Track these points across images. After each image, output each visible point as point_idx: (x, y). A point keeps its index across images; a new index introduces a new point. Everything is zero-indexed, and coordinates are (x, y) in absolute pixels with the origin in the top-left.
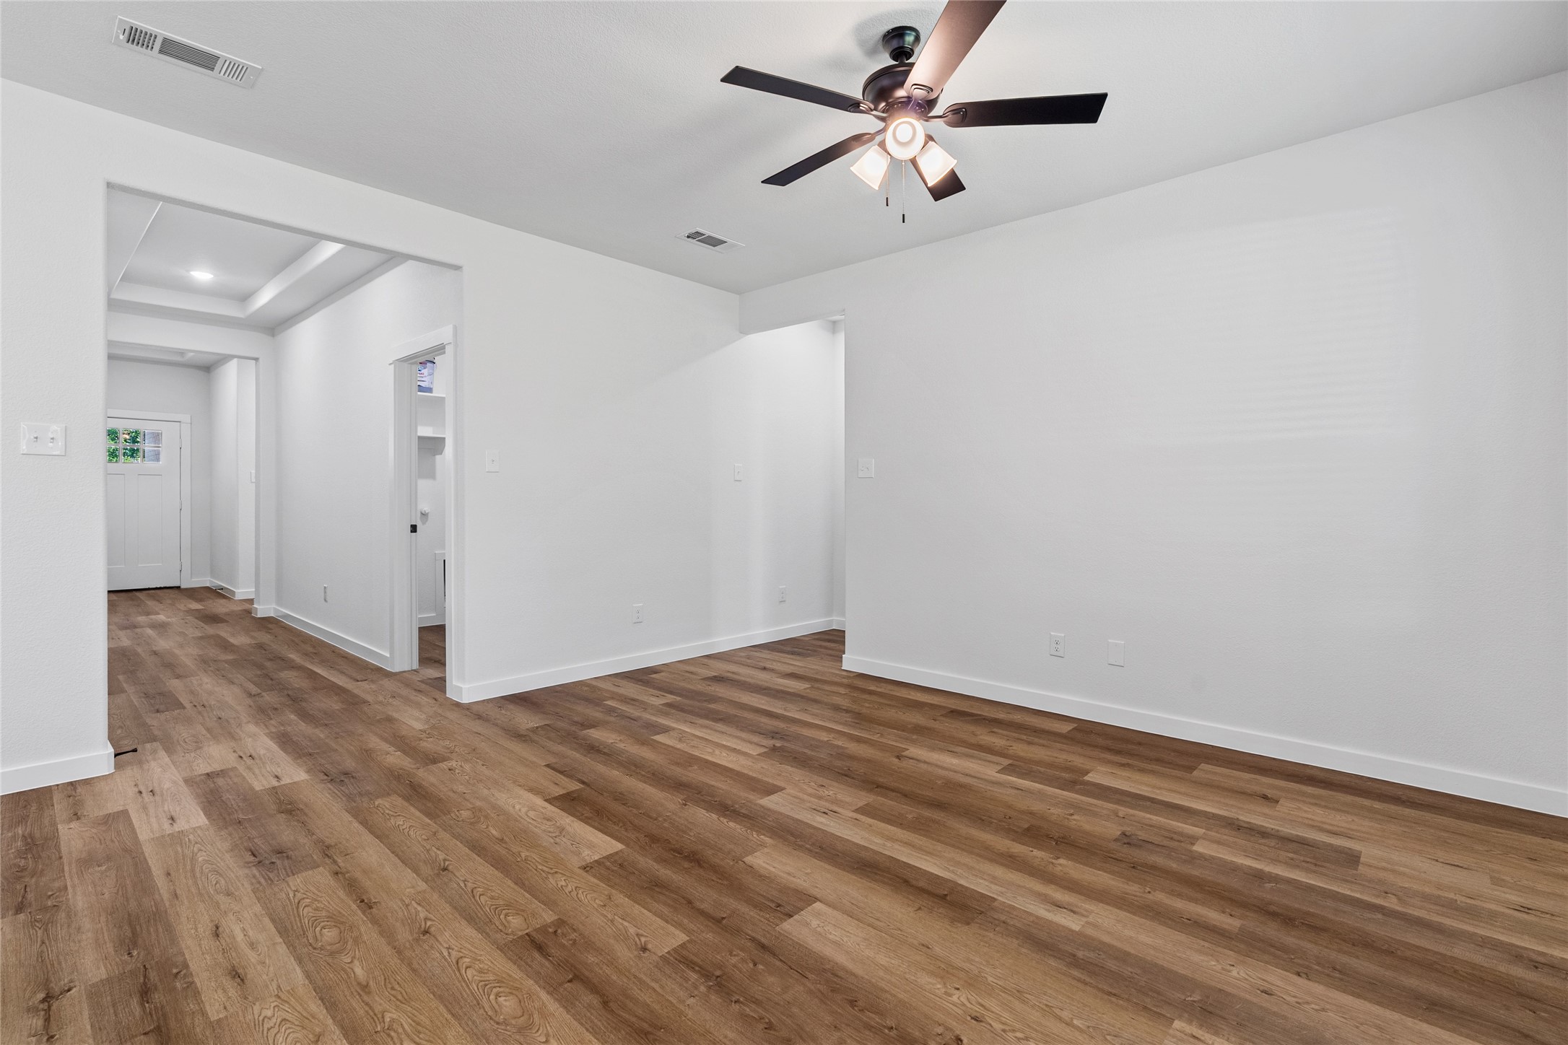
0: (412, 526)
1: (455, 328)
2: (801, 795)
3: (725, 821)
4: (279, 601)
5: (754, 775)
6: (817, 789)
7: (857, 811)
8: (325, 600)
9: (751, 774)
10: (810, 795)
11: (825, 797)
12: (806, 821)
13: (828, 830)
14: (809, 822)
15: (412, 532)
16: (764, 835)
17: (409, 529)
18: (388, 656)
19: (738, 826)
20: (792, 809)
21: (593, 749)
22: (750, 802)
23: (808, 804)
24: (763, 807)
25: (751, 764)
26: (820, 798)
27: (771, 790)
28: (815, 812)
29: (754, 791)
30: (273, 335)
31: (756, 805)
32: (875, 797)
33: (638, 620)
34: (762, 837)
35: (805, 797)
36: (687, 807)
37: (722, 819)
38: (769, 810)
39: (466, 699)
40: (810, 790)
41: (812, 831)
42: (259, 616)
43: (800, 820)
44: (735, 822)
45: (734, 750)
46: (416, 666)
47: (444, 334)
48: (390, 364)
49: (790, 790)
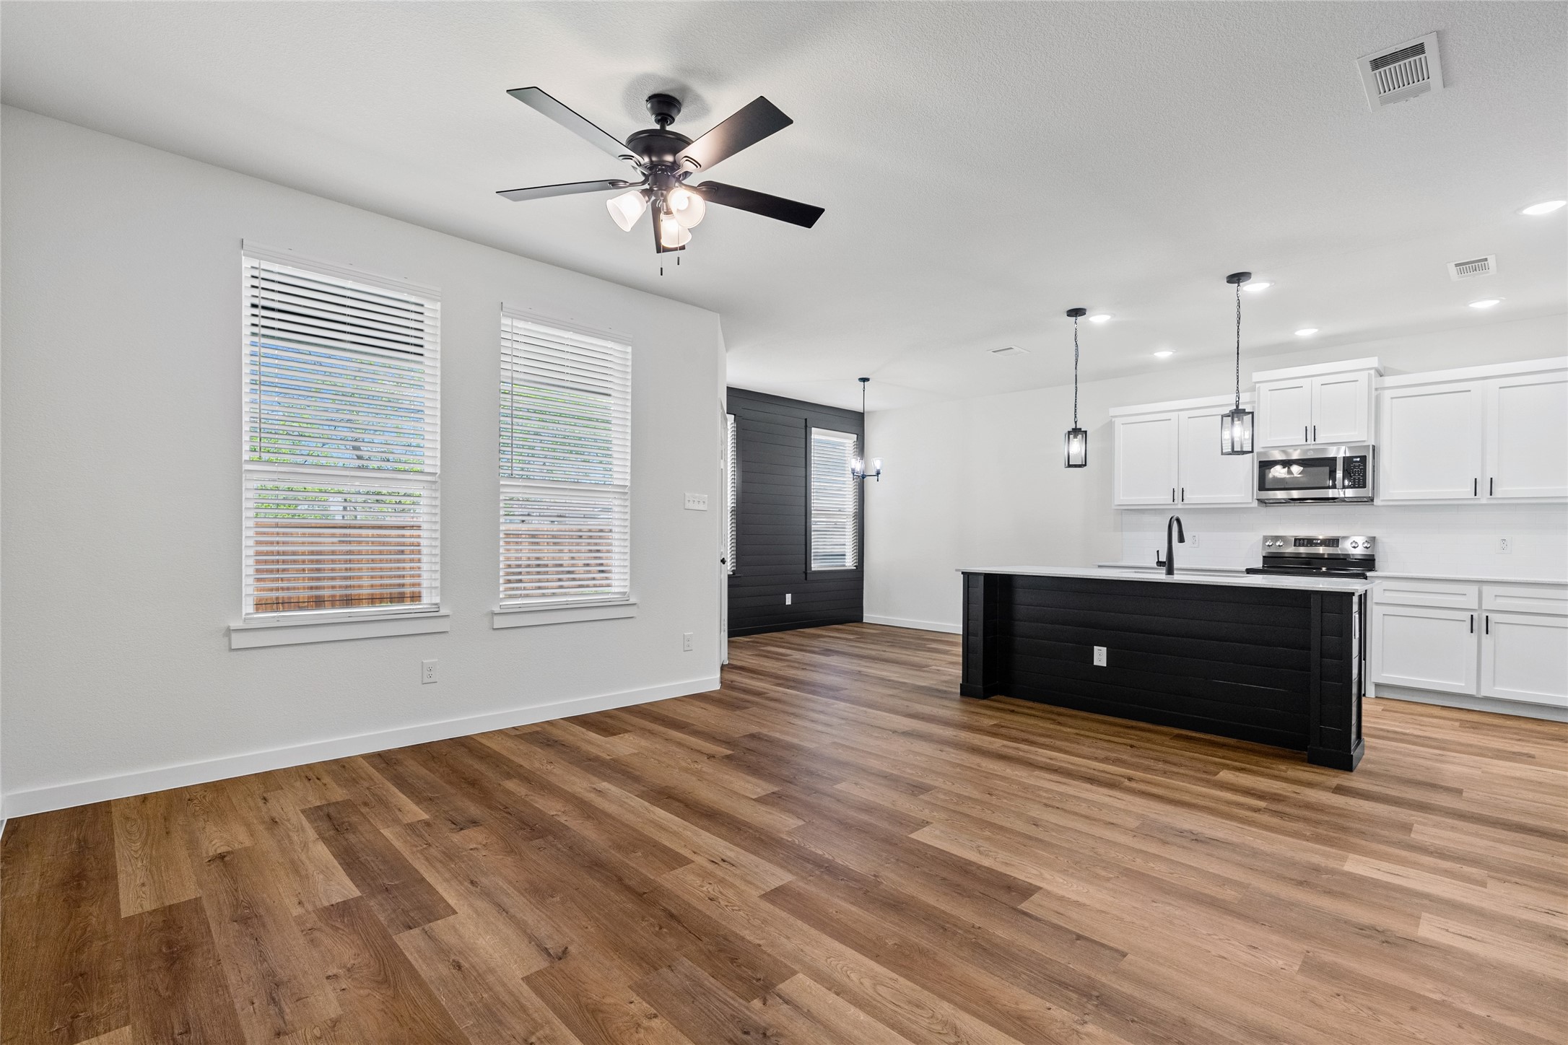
2: (743, 887)
3: (827, 856)
5: (799, 923)
6: (720, 896)
7: (689, 861)
9: (806, 927)
10: (732, 886)
11: (715, 883)
12: (746, 853)
13: (728, 843)
14: (743, 852)
16: (788, 841)
19: (813, 850)
20: (757, 866)
22: (803, 878)
23: (738, 872)
24: (789, 871)
25: (807, 949)
26: (722, 881)
27: (777, 895)
28: (733, 862)
29: (799, 894)
31: (796, 874)
32: (658, 879)
34: (790, 840)
35: (738, 883)
36: (872, 873)
37: (830, 858)
38: (782, 867)
40: (730, 893)
41: (743, 843)
43: (752, 853)
44: (816, 854)
45: (840, 990)
49: (754, 894)
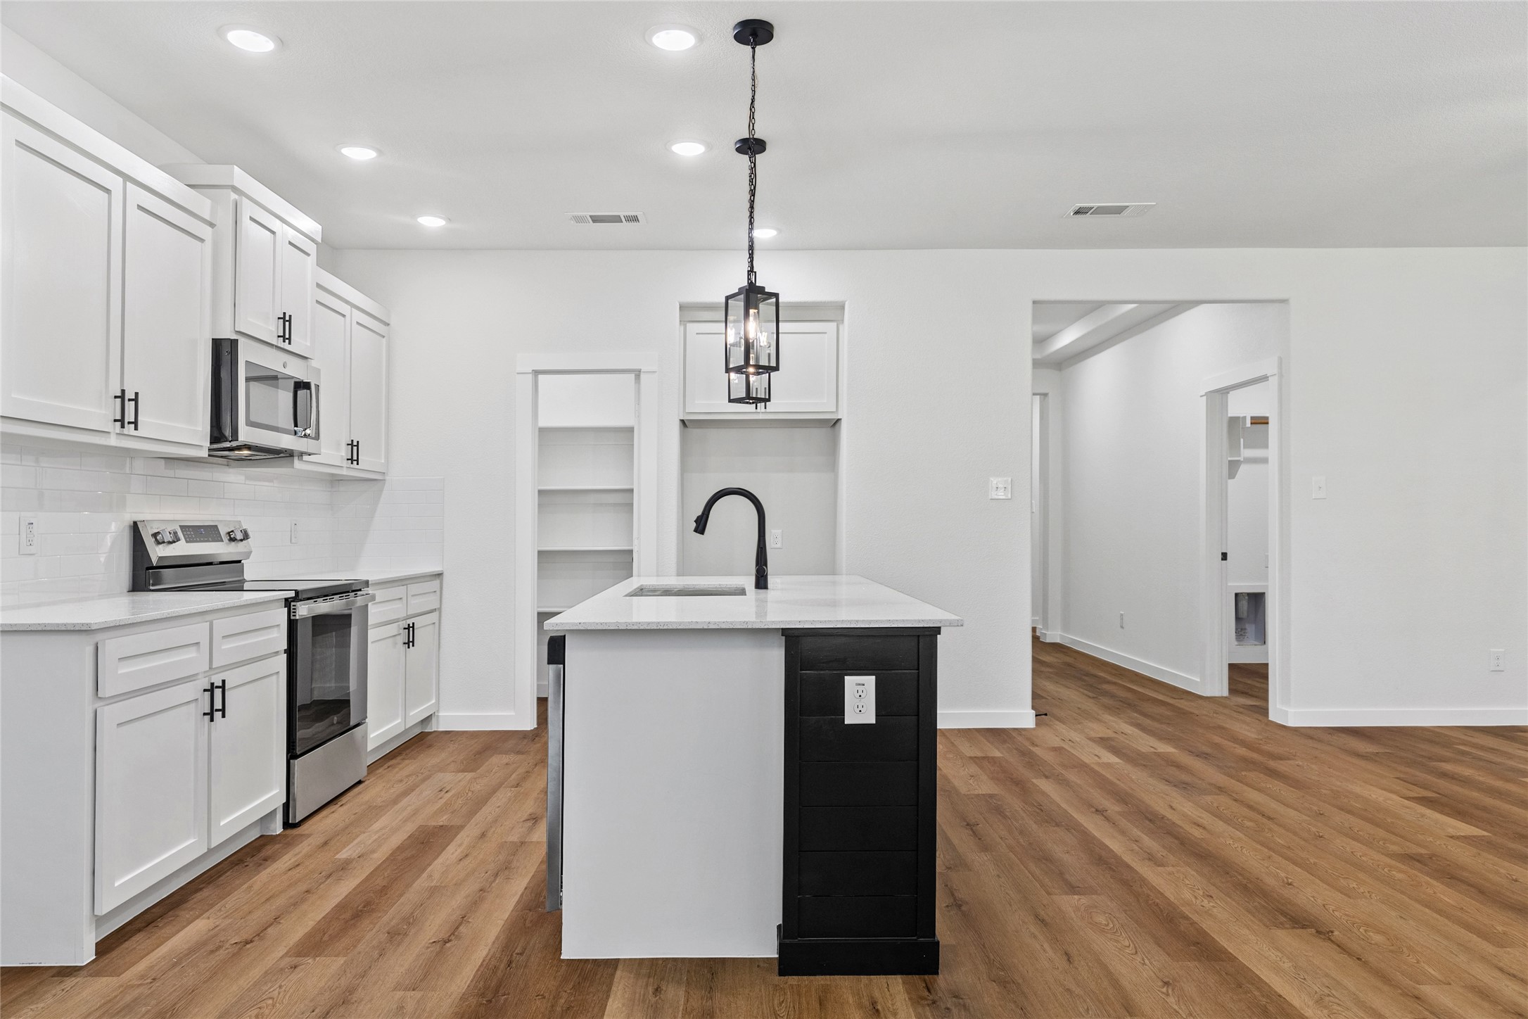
0: (1222, 554)
1: (1280, 360)
4: (1066, 627)
8: (1122, 627)
15: (1222, 559)
17: (1220, 556)
18: (1199, 680)
21: (1444, 775)
30: (1060, 370)
33: (1498, 668)
39: (1292, 722)
42: (1048, 641)
46: (1226, 693)
47: (1268, 366)
48: (1201, 396)
